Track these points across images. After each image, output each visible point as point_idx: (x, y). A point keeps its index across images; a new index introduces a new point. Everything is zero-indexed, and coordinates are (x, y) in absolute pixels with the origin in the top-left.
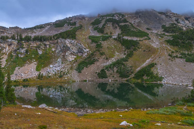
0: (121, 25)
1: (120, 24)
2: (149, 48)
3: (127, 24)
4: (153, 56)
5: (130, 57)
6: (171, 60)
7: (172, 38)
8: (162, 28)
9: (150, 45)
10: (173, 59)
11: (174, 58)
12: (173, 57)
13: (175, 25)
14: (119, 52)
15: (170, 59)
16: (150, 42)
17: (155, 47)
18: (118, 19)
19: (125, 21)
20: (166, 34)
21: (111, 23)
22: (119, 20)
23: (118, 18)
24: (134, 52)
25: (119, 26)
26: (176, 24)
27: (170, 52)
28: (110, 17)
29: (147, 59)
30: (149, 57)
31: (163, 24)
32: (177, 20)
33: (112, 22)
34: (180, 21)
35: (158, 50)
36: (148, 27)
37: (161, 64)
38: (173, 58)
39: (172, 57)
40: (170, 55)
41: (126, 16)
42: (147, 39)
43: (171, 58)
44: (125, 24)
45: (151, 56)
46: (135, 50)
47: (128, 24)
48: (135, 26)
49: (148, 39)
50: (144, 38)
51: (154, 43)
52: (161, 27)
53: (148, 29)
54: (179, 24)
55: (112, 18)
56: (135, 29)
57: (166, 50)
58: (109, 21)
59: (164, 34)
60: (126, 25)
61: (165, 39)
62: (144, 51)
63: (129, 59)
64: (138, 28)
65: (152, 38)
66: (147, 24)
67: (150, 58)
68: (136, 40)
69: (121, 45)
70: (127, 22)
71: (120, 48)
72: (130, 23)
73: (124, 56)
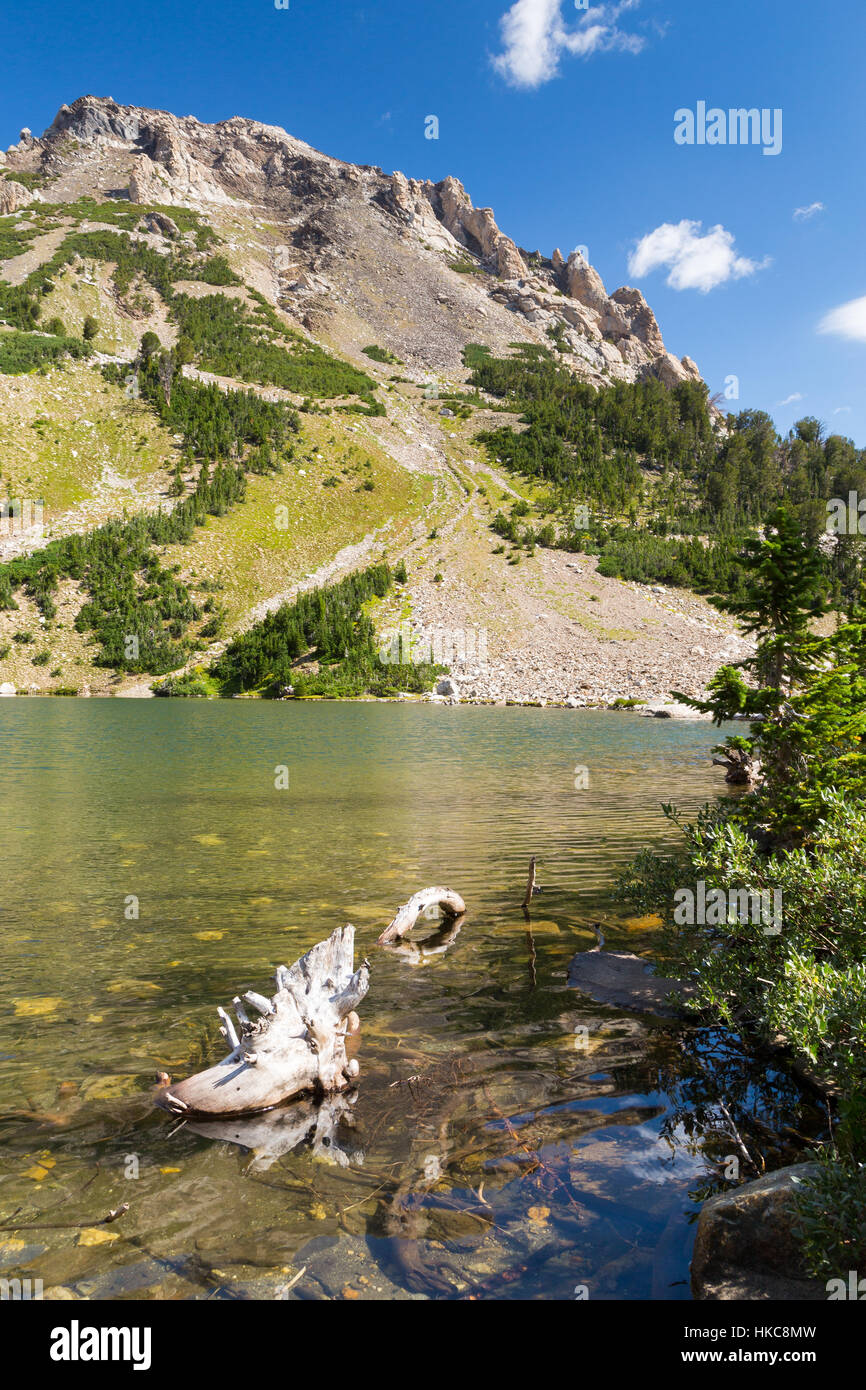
0: (184, 296)
1: (180, 288)
2: (368, 465)
3: (230, 293)
4: (388, 524)
5: (216, 514)
6: (508, 558)
7: (520, 421)
8: (463, 361)
9: (381, 452)
10: (523, 553)
11: (530, 549)
12: (525, 541)
13: (541, 359)
14: (131, 475)
15: (500, 551)
16: (378, 431)
17: (412, 467)
18: (167, 250)
19: (219, 273)
20: (488, 398)
21: (111, 267)
22: (171, 254)
23: (168, 245)
24: (251, 478)
25: (166, 298)
26: (549, 354)
27: (505, 508)
28: (104, 226)
29: (343, 542)
30: (359, 528)
31: (473, 340)
32: (554, 333)
33: (118, 260)
34: (575, 340)
35: (428, 488)
36: (373, 340)
37: (437, 579)
38: (525, 547)
39: (514, 541)
40: (501, 528)
41: (232, 246)
42: (357, 409)
43: (508, 545)
44: (214, 291)
45: (377, 522)
46: (262, 466)
47: (237, 300)
48: (290, 322)
49: (369, 413)
50: (339, 402)
51: (409, 441)
52: (462, 356)
53: (374, 353)
54: (567, 359)
55: (120, 232)
56: (287, 340)
57: (480, 491)
58: (96, 255)
59: (472, 398)
60: (220, 298)
61: (479, 428)
62: (330, 483)
63: (200, 523)
64: (307, 336)
65: (393, 413)
66: (370, 322)
67: (369, 538)
68: (281, 404)
69: (161, 426)
70: (237, 281)
71: (144, 440)
72: (256, 297)
73: (169, 507)
